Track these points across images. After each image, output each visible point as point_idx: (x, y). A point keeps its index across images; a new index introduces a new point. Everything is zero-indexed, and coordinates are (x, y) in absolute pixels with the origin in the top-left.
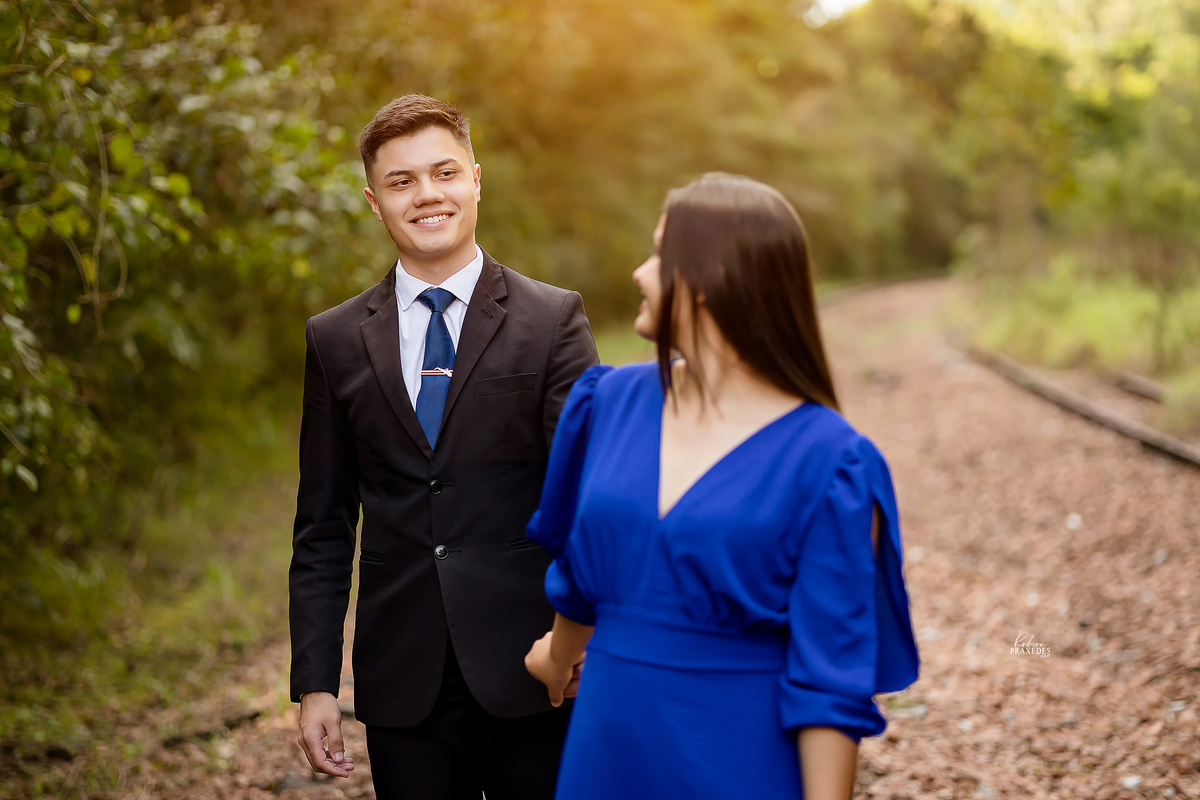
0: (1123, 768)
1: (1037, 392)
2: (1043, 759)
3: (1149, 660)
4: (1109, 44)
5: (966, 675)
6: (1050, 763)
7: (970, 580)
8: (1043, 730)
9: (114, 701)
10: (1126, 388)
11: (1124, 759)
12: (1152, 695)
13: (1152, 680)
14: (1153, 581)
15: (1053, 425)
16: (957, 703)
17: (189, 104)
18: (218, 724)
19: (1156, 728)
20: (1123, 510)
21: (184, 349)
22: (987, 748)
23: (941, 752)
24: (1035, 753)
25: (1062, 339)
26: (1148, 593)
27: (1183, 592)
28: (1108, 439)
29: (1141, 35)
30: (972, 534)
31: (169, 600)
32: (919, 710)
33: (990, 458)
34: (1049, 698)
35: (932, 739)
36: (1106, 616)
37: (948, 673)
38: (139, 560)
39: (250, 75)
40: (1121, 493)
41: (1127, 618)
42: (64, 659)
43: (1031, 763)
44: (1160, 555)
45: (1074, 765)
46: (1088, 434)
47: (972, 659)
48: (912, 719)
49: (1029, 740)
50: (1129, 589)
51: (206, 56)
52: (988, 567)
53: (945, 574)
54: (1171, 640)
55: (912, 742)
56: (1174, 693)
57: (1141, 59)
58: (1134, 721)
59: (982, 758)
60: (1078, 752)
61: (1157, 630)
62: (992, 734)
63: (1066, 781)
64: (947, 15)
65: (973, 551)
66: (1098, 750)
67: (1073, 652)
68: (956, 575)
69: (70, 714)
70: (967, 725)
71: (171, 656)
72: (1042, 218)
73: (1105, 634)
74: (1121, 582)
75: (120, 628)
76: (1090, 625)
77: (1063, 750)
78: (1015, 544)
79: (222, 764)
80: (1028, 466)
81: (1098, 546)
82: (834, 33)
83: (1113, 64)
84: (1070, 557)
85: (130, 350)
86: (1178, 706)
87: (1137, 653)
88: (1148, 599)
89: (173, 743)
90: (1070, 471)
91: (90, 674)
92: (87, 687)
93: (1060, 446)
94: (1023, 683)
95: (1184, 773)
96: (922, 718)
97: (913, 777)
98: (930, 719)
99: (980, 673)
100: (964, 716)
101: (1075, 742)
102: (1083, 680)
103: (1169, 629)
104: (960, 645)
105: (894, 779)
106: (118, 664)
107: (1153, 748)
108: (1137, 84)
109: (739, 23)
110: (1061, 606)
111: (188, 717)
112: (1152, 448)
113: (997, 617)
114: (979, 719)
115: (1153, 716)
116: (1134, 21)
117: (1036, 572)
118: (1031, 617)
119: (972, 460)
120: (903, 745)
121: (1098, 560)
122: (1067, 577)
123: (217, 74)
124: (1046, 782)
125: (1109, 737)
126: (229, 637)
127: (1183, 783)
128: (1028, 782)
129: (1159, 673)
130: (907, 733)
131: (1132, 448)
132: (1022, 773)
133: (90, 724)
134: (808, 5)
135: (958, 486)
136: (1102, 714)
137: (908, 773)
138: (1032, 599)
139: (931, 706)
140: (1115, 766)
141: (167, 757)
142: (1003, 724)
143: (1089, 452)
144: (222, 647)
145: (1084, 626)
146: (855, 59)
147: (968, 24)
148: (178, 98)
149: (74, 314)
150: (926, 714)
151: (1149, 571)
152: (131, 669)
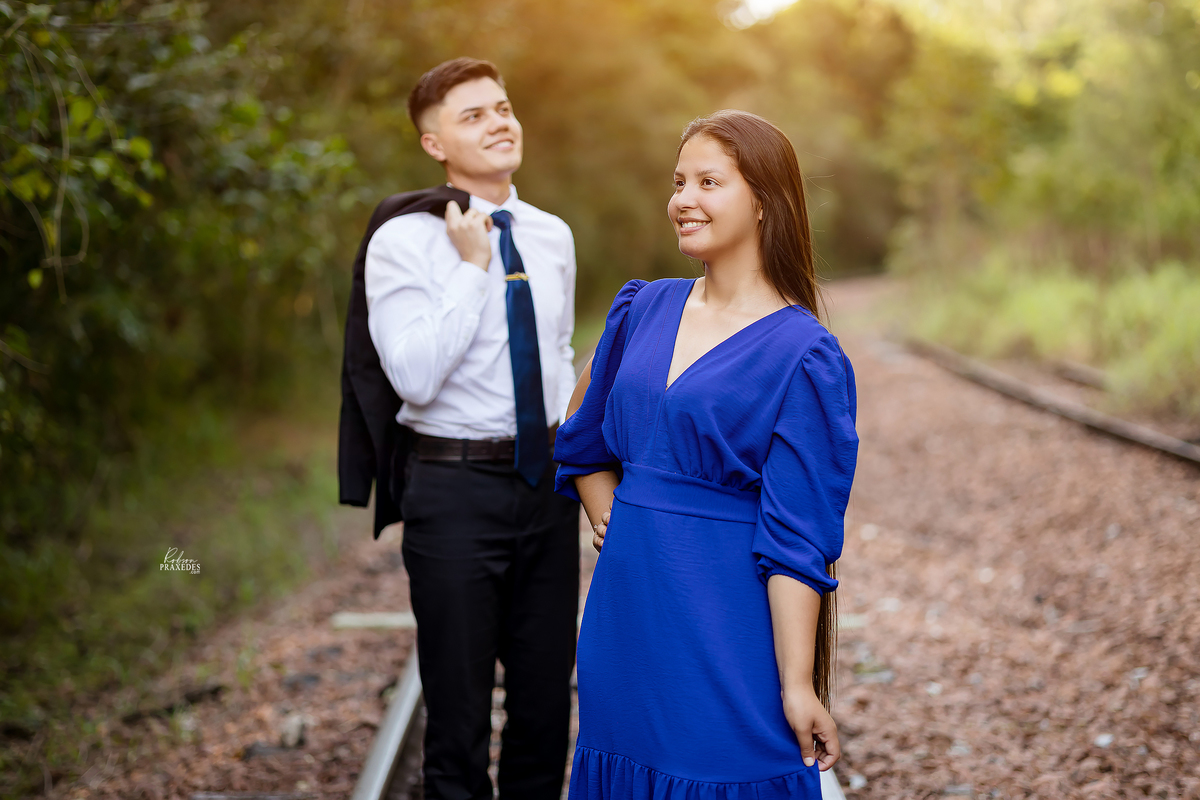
0: (1092, 729)
1: (977, 381)
2: (1012, 719)
3: (1107, 631)
4: (1037, 41)
5: (930, 642)
6: (1021, 724)
7: (924, 556)
8: (1011, 693)
9: (68, 683)
10: (1065, 375)
11: (1091, 721)
12: (1114, 662)
13: (1112, 650)
14: (1107, 554)
15: (994, 411)
16: (924, 667)
17: (137, 82)
18: (177, 699)
19: (1122, 692)
20: (1072, 489)
21: (132, 331)
22: (958, 711)
23: (911, 713)
24: (1006, 714)
25: (1000, 330)
26: (1103, 567)
27: (1138, 564)
28: (1050, 423)
29: (1067, 34)
30: (922, 514)
31: (118, 587)
32: (886, 676)
33: (935, 445)
34: (1014, 664)
35: (900, 702)
36: (1062, 589)
37: (912, 639)
38: (85, 549)
39: (198, 54)
40: (1069, 474)
41: (1083, 591)
42: (16, 644)
43: (1003, 724)
44: (1112, 530)
45: (1045, 725)
46: (1030, 419)
47: (934, 628)
48: (881, 684)
49: (998, 702)
50: (1082, 564)
51: (153, 35)
52: (940, 546)
53: (899, 551)
54: (1130, 610)
55: (881, 706)
56: (1135, 661)
57: (1068, 57)
58: (1098, 687)
59: (953, 719)
60: (1047, 714)
61: (1114, 602)
62: (961, 697)
63: (1038, 740)
64: (874, 16)
65: (923, 530)
66: (1067, 711)
67: (1030, 624)
68: (909, 552)
69: (25, 695)
70: (934, 689)
71: (122, 639)
72: (973, 213)
73: (1062, 607)
74: (1074, 557)
75: (69, 614)
76: (1045, 599)
77: (1033, 710)
78: (964, 525)
79: (186, 737)
80: (973, 451)
81: (1050, 524)
82: (761, 33)
83: (1039, 63)
84: (1021, 535)
85: (78, 332)
86: (1140, 673)
87: (1095, 624)
88: (1102, 573)
89: (133, 719)
90: (1016, 455)
91: (41, 657)
92: (39, 670)
93: (1005, 431)
94: (987, 650)
95: (1156, 733)
96: (890, 684)
97: (887, 737)
98: (899, 684)
99: (943, 641)
100: (933, 680)
101: (1044, 705)
102: (1044, 649)
103: (1127, 600)
104: (921, 617)
105: (868, 738)
106: (70, 649)
107: (1121, 710)
108: (1063, 83)
109: (669, 23)
110: (1015, 580)
111: (145, 696)
112: (1097, 431)
113: (953, 592)
114: (947, 683)
115: (1117, 682)
116: (1061, 21)
117: (986, 551)
118: (987, 591)
119: (917, 447)
120: (873, 708)
121: (1050, 538)
122: (1020, 554)
123: (164, 54)
124: (1019, 740)
125: (1076, 700)
126: (181, 620)
127: (1155, 742)
128: (1002, 740)
129: (1118, 643)
130: (875, 696)
131: (1075, 431)
132: (995, 732)
133: (44, 705)
134: (736, 5)
135: (904, 471)
136: (1066, 679)
137: (883, 732)
138: (985, 575)
139: (898, 672)
140: (1085, 727)
141: (127, 732)
142: (972, 688)
143: (1034, 435)
144: (174, 632)
145: (1039, 600)
146: (784, 61)
147: (896, 24)
148: (126, 78)
149: (36, 279)
150: (894, 679)
151: (1102, 546)
152: (83, 652)
